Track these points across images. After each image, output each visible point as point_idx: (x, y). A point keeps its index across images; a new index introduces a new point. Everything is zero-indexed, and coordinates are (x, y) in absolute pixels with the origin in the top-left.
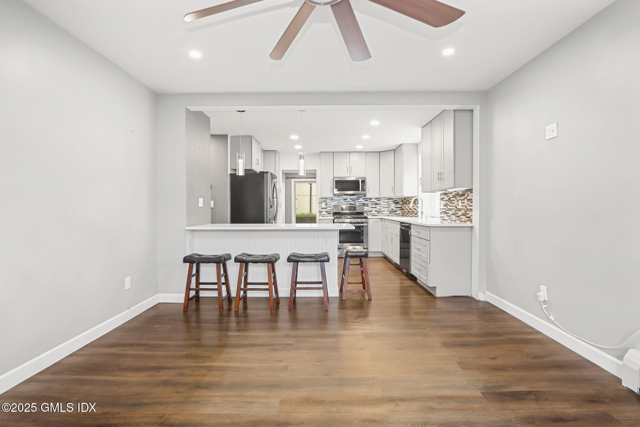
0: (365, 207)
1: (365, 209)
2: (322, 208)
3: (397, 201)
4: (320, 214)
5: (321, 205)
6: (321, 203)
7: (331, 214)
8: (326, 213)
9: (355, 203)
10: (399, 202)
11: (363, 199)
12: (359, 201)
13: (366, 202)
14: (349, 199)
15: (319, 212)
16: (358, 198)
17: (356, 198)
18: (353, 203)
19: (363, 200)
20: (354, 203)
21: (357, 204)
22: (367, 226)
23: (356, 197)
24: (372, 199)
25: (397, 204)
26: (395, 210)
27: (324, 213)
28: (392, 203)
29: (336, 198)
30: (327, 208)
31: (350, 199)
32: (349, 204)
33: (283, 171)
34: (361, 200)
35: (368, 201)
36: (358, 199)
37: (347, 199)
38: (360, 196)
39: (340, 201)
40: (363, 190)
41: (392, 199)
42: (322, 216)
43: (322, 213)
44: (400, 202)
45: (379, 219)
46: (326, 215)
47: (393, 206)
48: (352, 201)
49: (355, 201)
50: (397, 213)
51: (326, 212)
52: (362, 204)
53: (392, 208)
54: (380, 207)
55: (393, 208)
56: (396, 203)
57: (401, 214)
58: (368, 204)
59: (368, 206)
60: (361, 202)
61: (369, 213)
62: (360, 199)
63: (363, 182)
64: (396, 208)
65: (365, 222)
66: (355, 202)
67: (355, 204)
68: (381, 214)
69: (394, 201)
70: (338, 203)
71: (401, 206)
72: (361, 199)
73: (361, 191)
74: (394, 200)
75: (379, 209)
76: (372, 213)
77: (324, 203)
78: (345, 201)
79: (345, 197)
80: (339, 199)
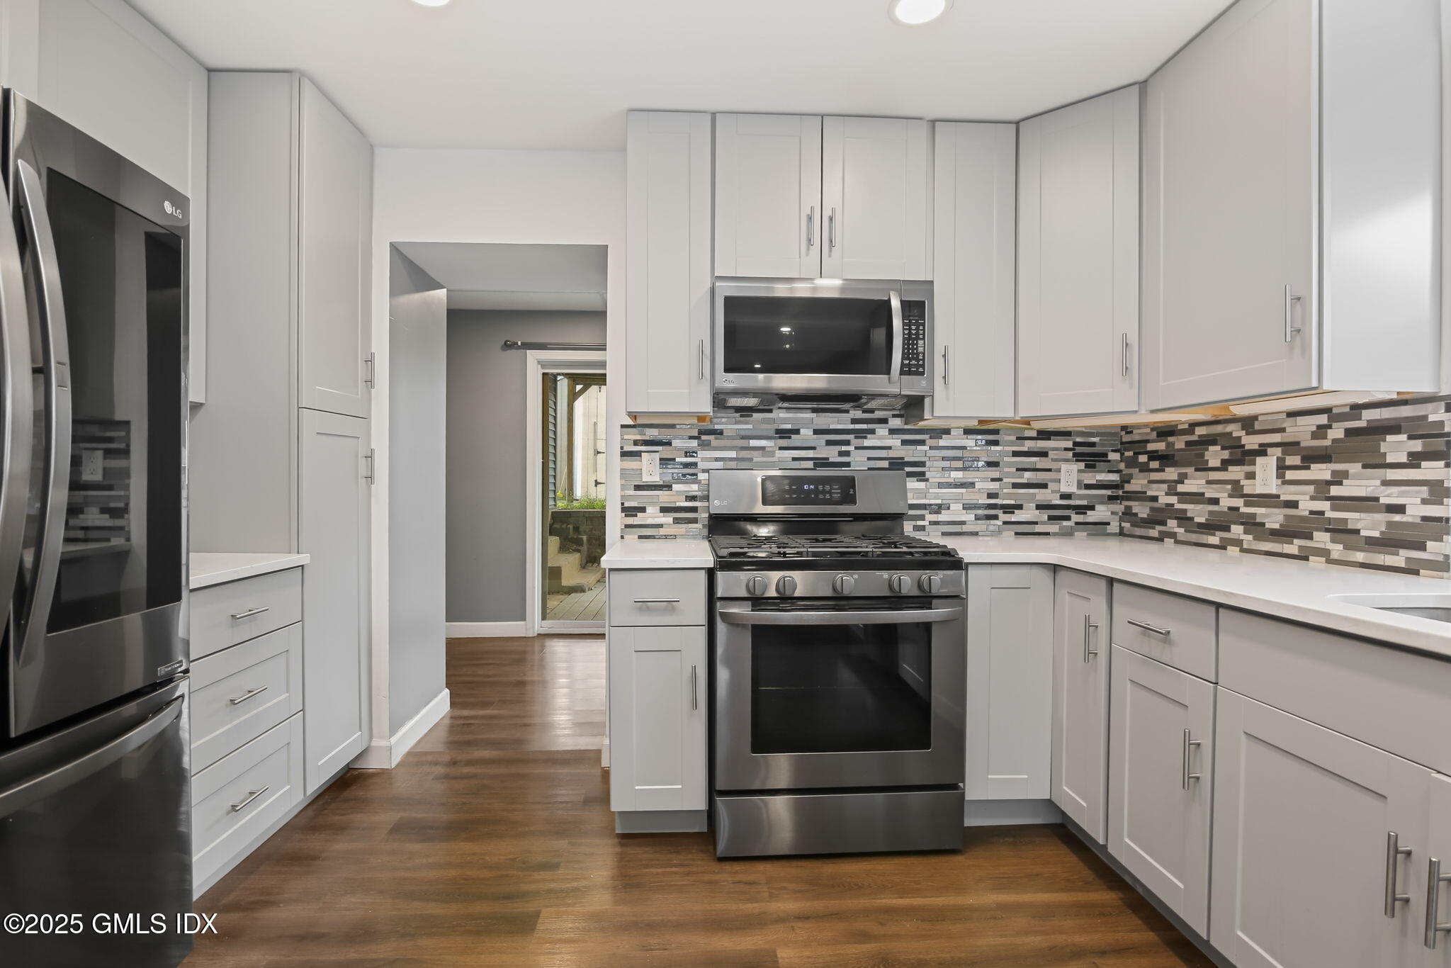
0: (912, 484)
1: (909, 495)
2: (638, 488)
3: (1093, 444)
4: (631, 521)
5: (631, 464)
6: (638, 454)
7: (695, 521)
8: (668, 519)
9: (847, 454)
10: (1106, 455)
11: (893, 432)
12: (867, 443)
13: (910, 454)
14: (806, 433)
15: (624, 509)
16: (864, 426)
17: (852, 427)
18: (832, 454)
19: (895, 442)
20: (841, 454)
21: (859, 461)
22: (958, 625)
23: (854, 421)
24: (947, 432)
25: (1093, 467)
26: (1084, 503)
27: (652, 515)
28: (1067, 460)
29: (728, 424)
30: (669, 487)
31: (816, 432)
32: (810, 464)
33: (394, 247)
34: (881, 436)
35: (922, 442)
36: (861, 434)
37: (797, 432)
38: (878, 414)
39: (753, 443)
40: (915, 365)
41: (1066, 434)
42: (640, 537)
43: (640, 519)
44: (1114, 456)
45: (1035, 571)
46: (662, 531)
47: (1069, 477)
48: (829, 443)
49: (847, 443)
50: (1092, 516)
51: (664, 510)
52: (885, 464)
53: (1065, 489)
54: (996, 485)
55: (1073, 489)
56: (1089, 456)
57: (1114, 527)
58: (923, 464)
59: (923, 474)
60: (883, 454)
61: (930, 517)
62: (873, 432)
63: (916, 310)
64: (1088, 487)
65: (944, 591)
66: (844, 448)
67: (848, 464)
68: (999, 523)
69: (1076, 444)
70: (744, 454)
71: (1114, 477)
72: (882, 431)
73: (902, 373)
74: (1078, 440)
75: (990, 496)
76: (944, 516)
77: (657, 456)
78: (784, 443)
79: (783, 417)
80: (747, 427)
